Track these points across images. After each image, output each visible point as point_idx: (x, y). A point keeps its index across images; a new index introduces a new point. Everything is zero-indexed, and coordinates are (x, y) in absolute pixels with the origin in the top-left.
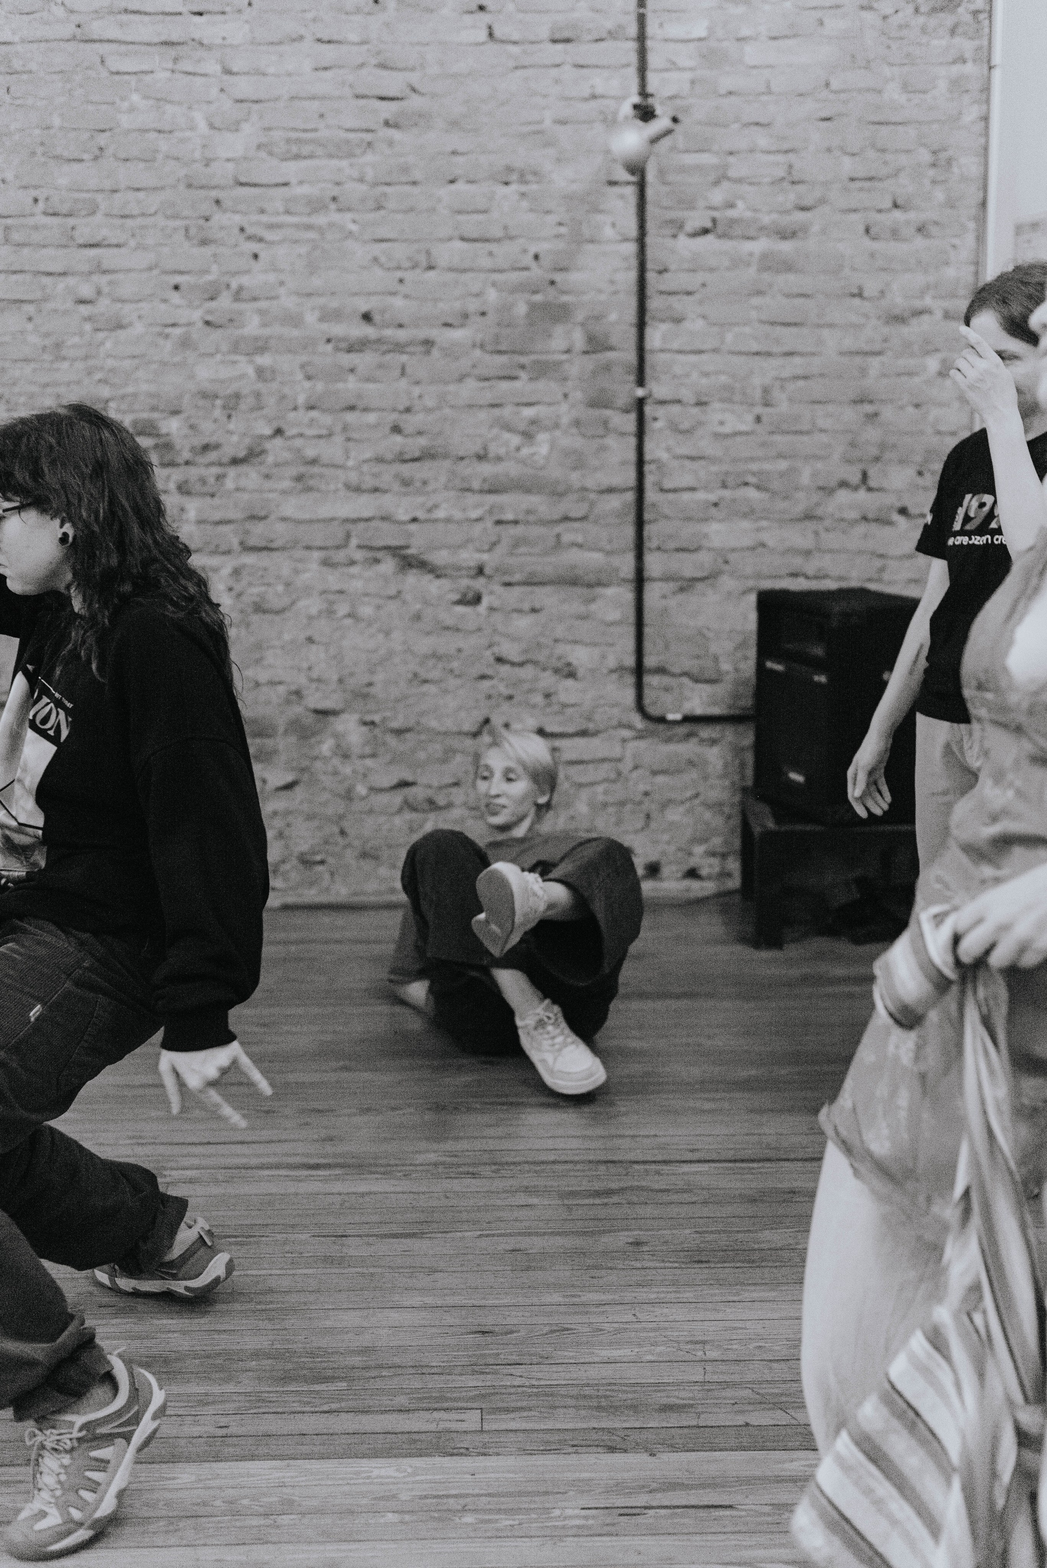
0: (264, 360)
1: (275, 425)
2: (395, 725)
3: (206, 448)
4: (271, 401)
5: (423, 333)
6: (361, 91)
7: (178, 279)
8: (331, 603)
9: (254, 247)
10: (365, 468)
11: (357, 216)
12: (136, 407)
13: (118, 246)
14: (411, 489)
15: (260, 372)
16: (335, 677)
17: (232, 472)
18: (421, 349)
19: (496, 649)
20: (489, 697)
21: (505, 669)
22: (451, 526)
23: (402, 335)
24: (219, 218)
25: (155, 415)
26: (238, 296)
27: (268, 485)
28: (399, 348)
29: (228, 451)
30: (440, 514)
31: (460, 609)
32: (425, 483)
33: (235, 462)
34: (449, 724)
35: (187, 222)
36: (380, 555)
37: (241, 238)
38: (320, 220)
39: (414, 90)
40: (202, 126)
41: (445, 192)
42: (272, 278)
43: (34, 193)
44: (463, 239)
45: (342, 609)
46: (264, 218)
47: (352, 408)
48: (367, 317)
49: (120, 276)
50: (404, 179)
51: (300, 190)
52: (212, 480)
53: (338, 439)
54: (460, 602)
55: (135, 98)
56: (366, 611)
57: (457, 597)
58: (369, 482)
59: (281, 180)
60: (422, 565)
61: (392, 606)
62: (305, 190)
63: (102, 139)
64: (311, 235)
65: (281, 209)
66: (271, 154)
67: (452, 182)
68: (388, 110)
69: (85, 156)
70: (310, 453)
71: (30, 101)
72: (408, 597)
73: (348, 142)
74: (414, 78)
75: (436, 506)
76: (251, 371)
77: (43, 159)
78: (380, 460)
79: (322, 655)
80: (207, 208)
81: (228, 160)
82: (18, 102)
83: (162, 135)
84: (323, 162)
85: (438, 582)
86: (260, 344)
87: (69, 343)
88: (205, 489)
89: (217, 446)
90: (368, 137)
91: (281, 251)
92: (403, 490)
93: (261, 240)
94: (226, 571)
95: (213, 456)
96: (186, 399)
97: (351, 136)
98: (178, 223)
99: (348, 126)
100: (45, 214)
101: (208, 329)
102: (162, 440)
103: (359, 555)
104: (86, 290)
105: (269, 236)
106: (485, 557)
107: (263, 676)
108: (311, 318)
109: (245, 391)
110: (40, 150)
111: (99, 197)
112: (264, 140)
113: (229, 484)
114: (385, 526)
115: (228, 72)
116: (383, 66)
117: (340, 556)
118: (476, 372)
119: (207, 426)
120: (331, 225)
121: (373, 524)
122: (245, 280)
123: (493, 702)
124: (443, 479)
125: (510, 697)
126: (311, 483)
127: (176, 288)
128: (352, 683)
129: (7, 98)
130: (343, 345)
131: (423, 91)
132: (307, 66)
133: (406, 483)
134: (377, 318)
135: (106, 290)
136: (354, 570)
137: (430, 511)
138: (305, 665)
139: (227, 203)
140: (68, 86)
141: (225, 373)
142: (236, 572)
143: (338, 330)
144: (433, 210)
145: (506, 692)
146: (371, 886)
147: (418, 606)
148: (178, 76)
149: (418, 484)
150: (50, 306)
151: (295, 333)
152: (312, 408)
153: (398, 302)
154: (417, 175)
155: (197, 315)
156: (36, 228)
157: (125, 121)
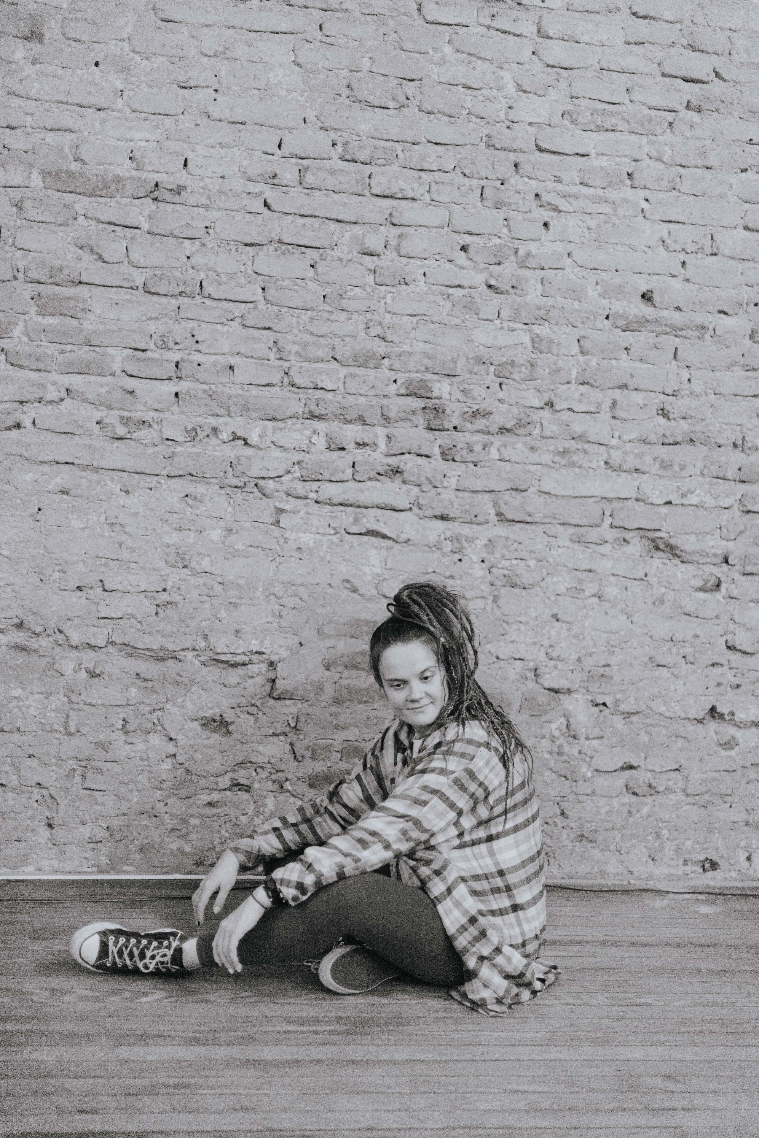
0: (543, 330)
1: (546, 398)
2: (624, 707)
3: (476, 414)
4: (543, 372)
5: (700, 318)
6: (668, 70)
7: (468, 239)
8: (581, 581)
9: (546, 215)
10: (628, 447)
11: (648, 194)
12: (411, 366)
13: (414, 199)
14: (669, 473)
15: (535, 340)
16: (575, 657)
17: (497, 440)
18: (697, 333)
19: (729, 637)
20: (719, 684)
21: (735, 657)
22: (700, 512)
23: (677, 319)
24: (515, 181)
25: (429, 376)
26: (523, 265)
27: (534, 457)
28: (675, 330)
29: (498, 420)
30: (693, 499)
31: (701, 595)
32: (683, 467)
33: (503, 430)
34: (677, 710)
35: (483, 182)
36: (628, 535)
37: (535, 203)
38: (613, 194)
39: (718, 75)
40: (510, 88)
41: (735, 179)
42: (560, 248)
43: (333, 136)
44: (746, 228)
45: (591, 588)
46: (559, 187)
47: (624, 387)
48: (647, 297)
49: (411, 230)
50: (700, 163)
51: (595, 162)
52: (478, 448)
53: (605, 415)
54: (702, 589)
55: (448, 49)
56: (612, 591)
57: (701, 583)
58: (632, 463)
59: (582, 151)
60: (672, 550)
61: (636, 587)
62: (604, 162)
63: (410, 88)
64: (605, 209)
65: (577, 180)
66: (574, 122)
67: (743, 171)
68: (692, 91)
69: (391, 104)
70: (578, 428)
71: (342, 41)
72: (653, 580)
73: (650, 120)
74: (720, 64)
75: (690, 492)
76: (526, 339)
77: (347, 102)
78: (645, 441)
79: (564, 633)
80: (506, 170)
81: (530, 124)
82: (329, 40)
83: (469, 92)
84: (626, 136)
85: (683, 567)
86: (542, 313)
87: (350, 294)
88: (470, 457)
89: (487, 414)
90: (670, 117)
91: (572, 222)
92: (661, 472)
93: (556, 209)
94: (480, 543)
95: (480, 424)
96: (462, 362)
97: (653, 113)
98: (475, 182)
99: (654, 103)
100: (343, 159)
101: (489, 292)
102: (430, 403)
103: (611, 535)
104: (374, 242)
105: (563, 205)
106: (731, 544)
107: (505, 651)
108: (592, 292)
109: (519, 361)
110: (346, 92)
111: (399, 147)
112: (571, 107)
113: (494, 454)
114: (639, 507)
115: (541, 33)
116: (692, 47)
117: (593, 535)
118: (742, 361)
119: (478, 392)
120: (625, 200)
121: (629, 503)
122: (532, 247)
123: (721, 689)
124: (699, 465)
125: (738, 686)
126: (575, 458)
127: (464, 249)
128: (588, 663)
129: (319, 35)
130: (621, 323)
131: (727, 78)
132: (620, 39)
133: (665, 466)
134: (657, 298)
135: (393, 243)
136: (605, 549)
137: (683, 496)
138: (546, 642)
139: (525, 168)
140: (382, 30)
141: (503, 339)
142: (491, 543)
143: (617, 307)
144: (722, 196)
145: (735, 681)
146: (583, 869)
147: (663, 590)
148: (492, 32)
149: (676, 468)
150: (336, 253)
151: (576, 305)
152: (583, 383)
153: (677, 284)
154: (712, 160)
155: (480, 279)
156: (333, 172)
157: (434, 72)
